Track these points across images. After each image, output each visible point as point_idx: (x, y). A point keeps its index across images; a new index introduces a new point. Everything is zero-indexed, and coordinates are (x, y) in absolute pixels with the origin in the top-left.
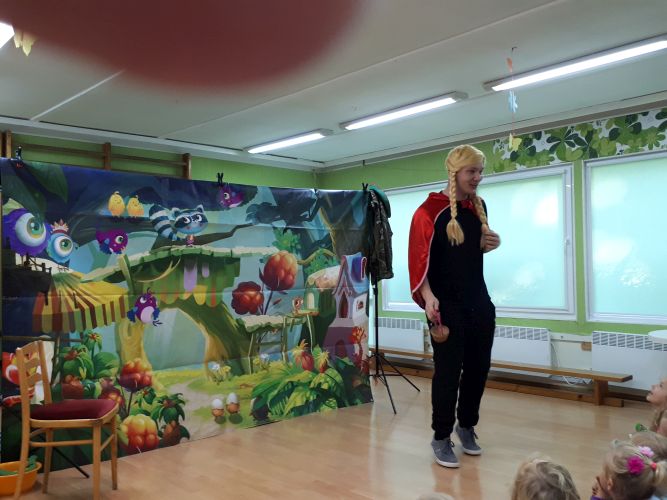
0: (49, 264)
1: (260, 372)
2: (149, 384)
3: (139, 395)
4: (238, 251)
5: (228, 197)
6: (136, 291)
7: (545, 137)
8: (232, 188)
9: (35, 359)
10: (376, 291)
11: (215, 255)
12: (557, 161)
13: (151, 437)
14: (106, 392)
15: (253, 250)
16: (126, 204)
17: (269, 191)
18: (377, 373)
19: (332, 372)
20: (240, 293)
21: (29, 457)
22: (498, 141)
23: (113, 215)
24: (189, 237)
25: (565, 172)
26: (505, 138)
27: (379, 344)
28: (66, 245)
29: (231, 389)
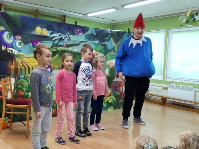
0: (14, 50)
5: (78, 31)
8: (80, 27)
9: (8, 83)
11: (73, 52)
17: (94, 29)
19: (112, 97)
21: (5, 117)
22: (181, 15)
23: (37, 34)
26: (184, 14)
28: (20, 44)
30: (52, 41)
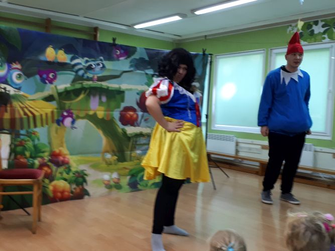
1: (135, 161)
2: (67, 163)
3: (61, 169)
4: (124, 87)
5: (119, 53)
6: (61, 107)
7: (321, 24)
8: (121, 47)
10: (207, 117)
11: (110, 89)
12: (327, 40)
13: (66, 193)
14: (42, 166)
15: (133, 87)
17: (144, 51)
20: (124, 113)
23: (48, 59)
24: (94, 76)
25: (332, 47)
26: (296, 23)
28: (20, 77)
29: (115, 170)
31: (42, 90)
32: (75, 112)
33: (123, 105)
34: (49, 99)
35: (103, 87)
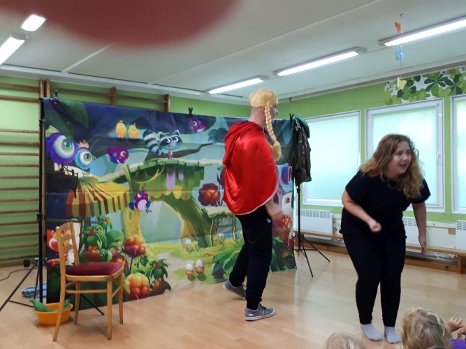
0: (76, 170)
1: (218, 246)
2: (144, 253)
3: (137, 260)
4: (202, 162)
5: (196, 124)
6: (134, 189)
7: (423, 79)
8: (198, 118)
9: (68, 235)
10: (299, 191)
11: (187, 165)
12: (432, 97)
13: (146, 288)
14: (115, 257)
15: (213, 161)
16: (128, 129)
17: (224, 120)
18: (300, 248)
20: (204, 191)
21: (65, 300)
22: (388, 83)
23: (119, 136)
25: (438, 105)
26: (394, 80)
27: (301, 228)
28: (88, 158)
29: (199, 257)
30: (147, 148)
31: (113, 171)
32: (149, 194)
33: (202, 183)
34: (121, 180)
35: (180, 163)
